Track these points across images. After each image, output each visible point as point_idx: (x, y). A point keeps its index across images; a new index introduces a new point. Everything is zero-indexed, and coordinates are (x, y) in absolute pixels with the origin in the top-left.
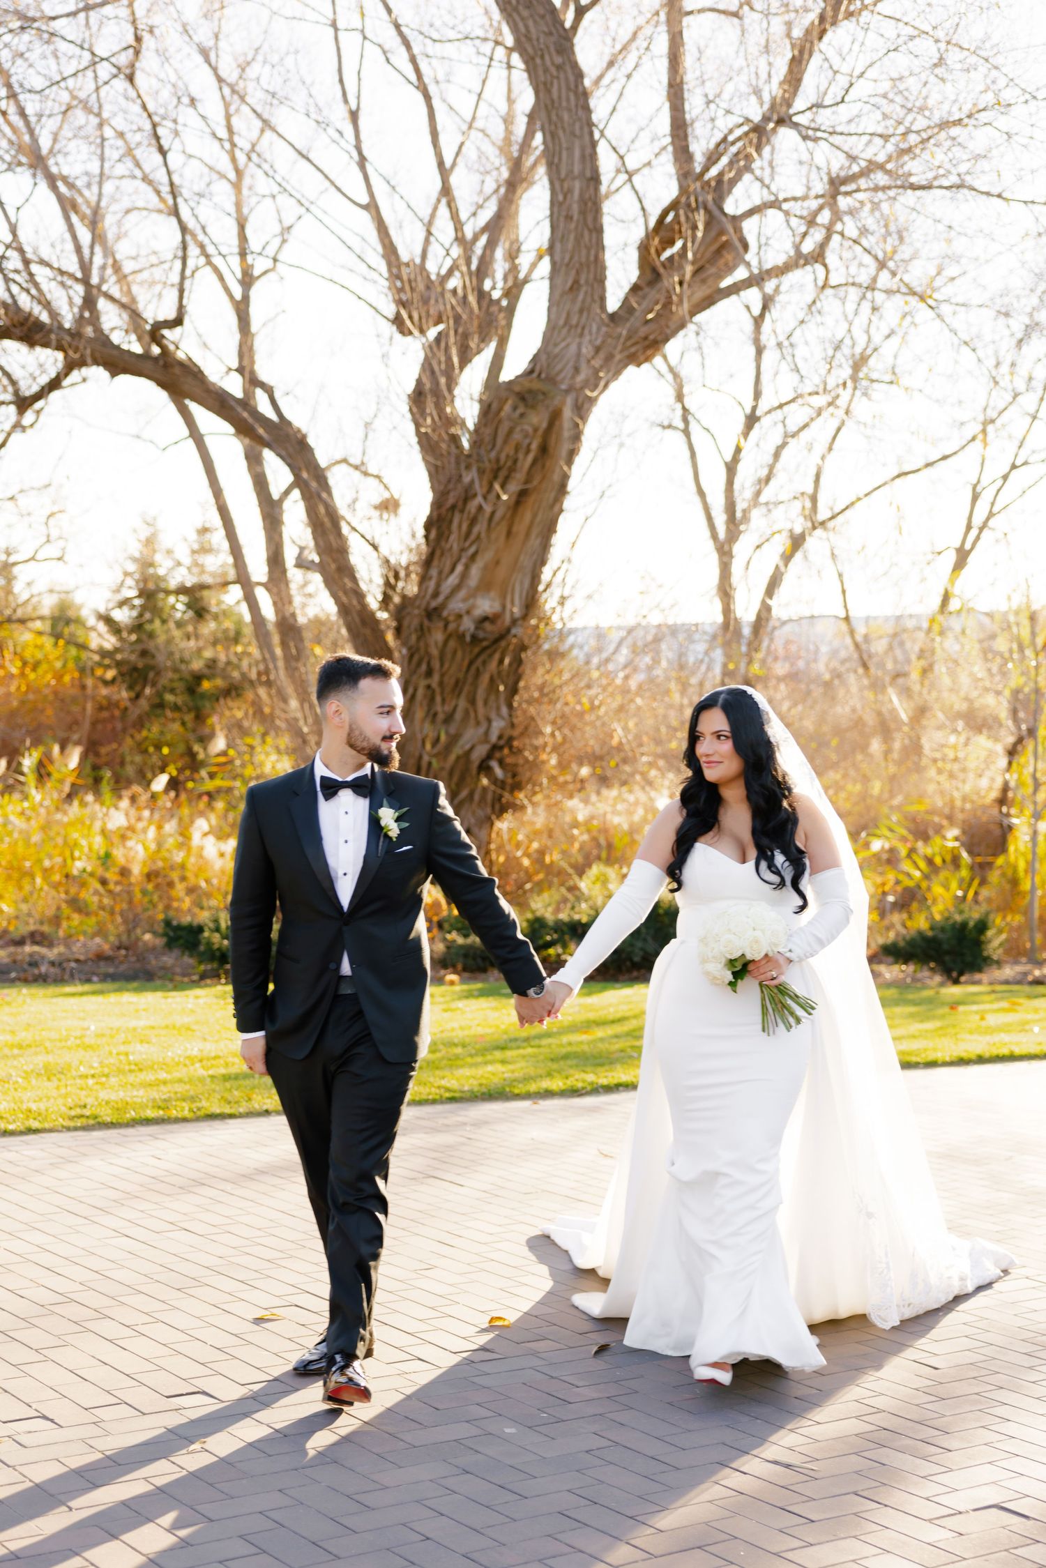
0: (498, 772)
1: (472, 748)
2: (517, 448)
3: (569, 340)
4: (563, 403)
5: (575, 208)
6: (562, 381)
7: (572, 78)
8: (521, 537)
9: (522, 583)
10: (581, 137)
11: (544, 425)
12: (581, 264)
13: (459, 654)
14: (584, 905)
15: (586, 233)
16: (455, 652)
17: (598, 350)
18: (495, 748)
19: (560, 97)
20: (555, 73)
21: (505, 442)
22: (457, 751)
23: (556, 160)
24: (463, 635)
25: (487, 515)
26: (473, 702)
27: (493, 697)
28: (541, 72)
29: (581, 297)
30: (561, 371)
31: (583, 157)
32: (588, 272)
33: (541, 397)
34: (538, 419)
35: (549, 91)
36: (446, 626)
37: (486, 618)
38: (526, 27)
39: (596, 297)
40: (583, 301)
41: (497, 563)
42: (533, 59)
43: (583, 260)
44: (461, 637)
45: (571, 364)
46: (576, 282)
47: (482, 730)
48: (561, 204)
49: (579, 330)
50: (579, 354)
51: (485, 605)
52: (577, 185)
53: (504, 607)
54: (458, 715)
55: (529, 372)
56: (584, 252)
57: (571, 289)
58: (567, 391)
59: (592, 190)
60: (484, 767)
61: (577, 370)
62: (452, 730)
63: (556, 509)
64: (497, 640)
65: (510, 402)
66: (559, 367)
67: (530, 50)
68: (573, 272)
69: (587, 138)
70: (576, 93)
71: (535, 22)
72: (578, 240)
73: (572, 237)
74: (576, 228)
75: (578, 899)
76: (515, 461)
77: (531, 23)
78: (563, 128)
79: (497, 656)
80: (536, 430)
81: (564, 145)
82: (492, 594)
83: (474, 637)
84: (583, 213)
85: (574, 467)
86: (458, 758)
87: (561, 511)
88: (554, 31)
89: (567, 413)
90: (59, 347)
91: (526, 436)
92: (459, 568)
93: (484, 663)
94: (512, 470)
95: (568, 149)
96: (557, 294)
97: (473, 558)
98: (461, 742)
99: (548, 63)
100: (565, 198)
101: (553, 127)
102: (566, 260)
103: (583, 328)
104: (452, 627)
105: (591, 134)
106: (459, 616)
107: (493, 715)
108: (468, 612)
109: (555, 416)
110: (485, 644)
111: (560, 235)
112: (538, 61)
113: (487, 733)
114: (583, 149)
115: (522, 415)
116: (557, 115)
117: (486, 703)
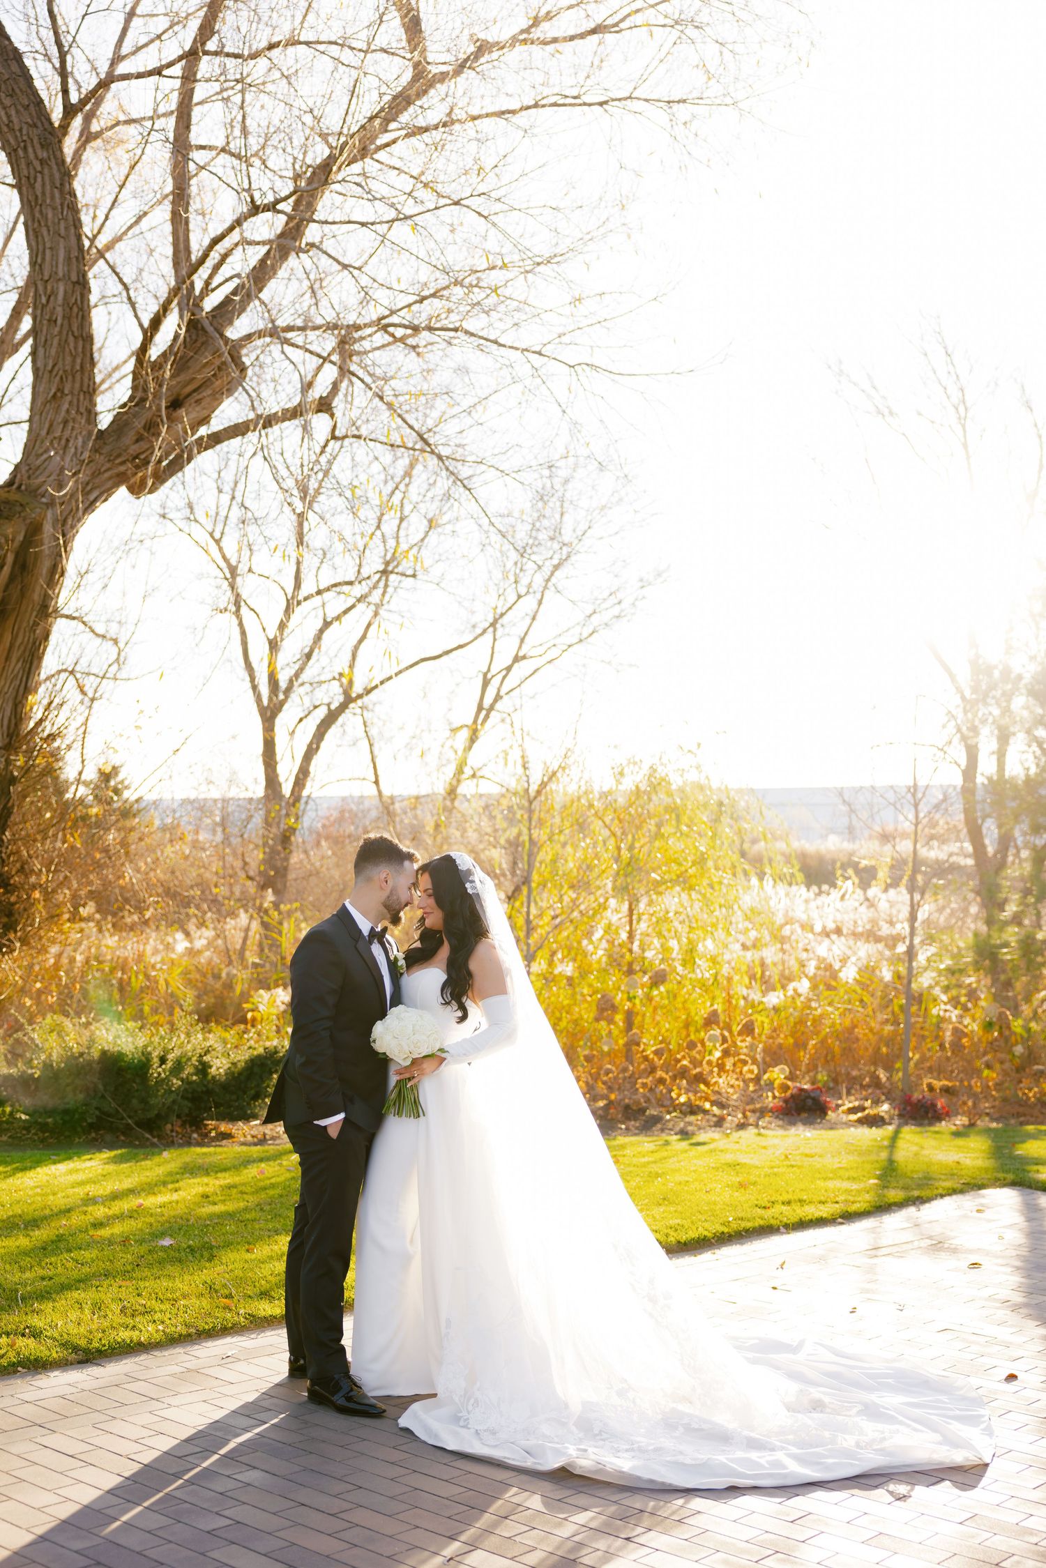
3: (52, 452)
4: (44, 517)
5: (59, 309)
6: (43, 496)
7: (57, 176)
10: (67, 238)
11: (21, 538)
12: (65, 371)
15: (71, 339)
17: (84, 464)
19: (43, 193)
20: (39, 168)
23: (39, 261)
28: (23, 166)
29: (66, 406)
30: (43, 484)
31: (68, 259)
32: (74, 381)
33: (18, 509)
34: (13, 531)
35: (32, 186)
38: (9, 116)
39: (82, 410)
40: (68, 411)
42: (15, 150)
43: (68, 368)
45: (54, 477)
46: (60, 391)
48: (44, 307)
49: (63, 442)
50: (62, 468)
52: (61, 288)
55: (10, 483)
56: (68, 359)
57: (54, 396)
58: (49, 505)
59: (80, 295)
66: (40, 480)
67: (12, 141)
68: (57, 380)
69: (73, 240)
70: (62, 192)
71: (17, 112)
72: (62, 346)
73: (56, 341)
74: (60, 333)
77: (13, 112)
78: (47, 226)
80: (10, 543)
81: (48, 245)
84: (68, 317)
88: (39, 124)
89: (48, 528)
95: (51, 248)
96: (39, 403)
99: (32, 156)
100: (48, 301)
101: (36, 225)
102: (49, 368)
103: (68, 441)
105: (79, 237)
109: (34, 530)
111: (43, 339)
112: (21, 153)
114: (68, 251)
116: (41, 212)
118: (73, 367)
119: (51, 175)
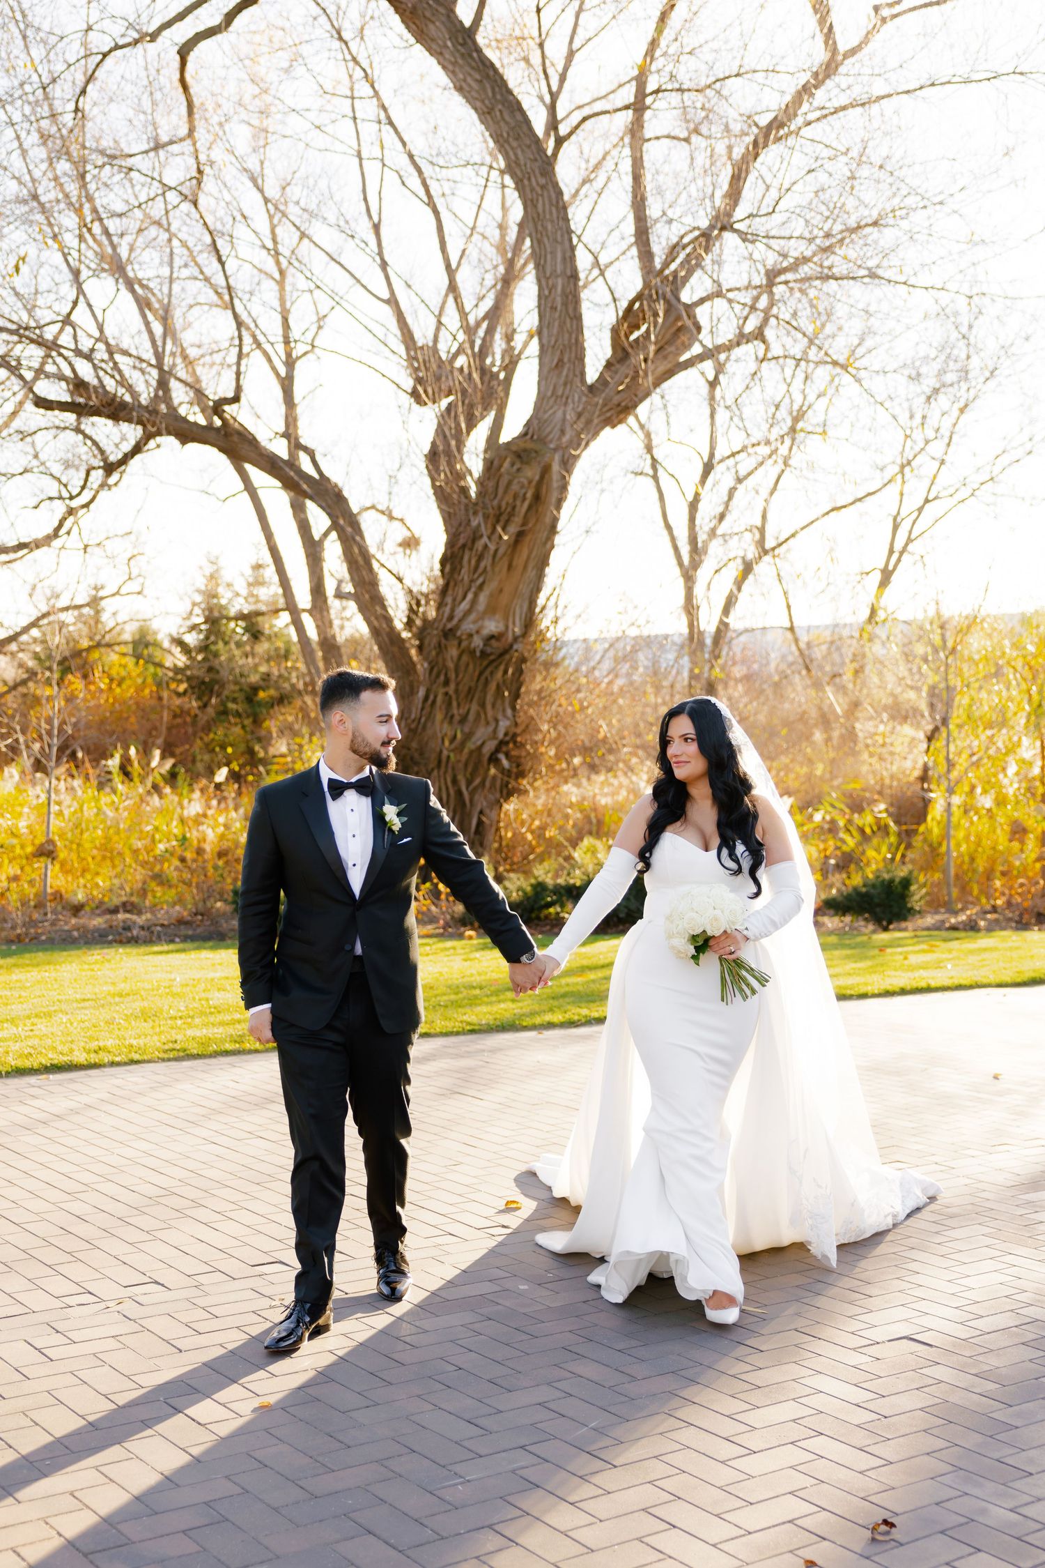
0: (505, 763)
1: (483, 744)
2: (515, 497)
3: (556, 408)
4: (553, 459)
5: (559, 300)
6: (551, 441)
7: (553, 196)
8: (520, 568)
9: (521, 607)
10: (562, 243)
11: (537, 477)
12: (564, 346)
13: (471, 666)
14: (577, 872)
15: (568, 321)
16: (468, 665)
17: (579, 415)
18: (502, 743)
19: (544, 211)
20: (540, 192)
21: (505, 492)
22: (471, 745)
23: (542, 262)
24: (474, 651)
25: (492, 552)
26: (482, 705)
27: (499, 702)
28: (528, 191)
29: (565, 373)
30: (550, 433)
31: (564, 259)
32: (571, 352)
33: (534, 455)
34: (532, 473)
35: (535, 206)
36: (460, 644)
37: (492, 637)
38: (516, 155)
39: (577, 373)
40: (567, 376)
41: (501, 591)
42: (521, 180)
43: (566, 342)
44: (472, 652)
45: (558, 426)
46: (561, 360)
47: (490, 729)
48: (546, 297)
49: (564, 400)
50: (564, 420)
51: (492, 626)
52: (560, 281)
53: (507, 627)
54: (471, 717)
55: (524, 435)
56: (566, 336)
57: (557, 365)
58: (555, 450)
59: (572, 285)
60: (493, 759)
61: (563, 432)
62: (467, 730)
63: (548, 546)
64: (502, 655)
65: (508, 460)
66: (548, 429)
67: (519, 173)
68: (558, 353)
69: (567, 242)
70: (557, 208)
71: (523, 151)
72: (561, 327)
73: (556, 324)
74: (560, 316)
75: (573, 867)
76: (514, 508)
77: (519, 152)
78: (547, 236)
79: (502, 668)
80: (530, 482)
81: (549, 250)
82: (497, 617)
83: (482, 652)
84: (565, 304)
85: (562, 511)
86: (471, 752)
87: (553, 547)
88: (538, 158)
89: (556, 467)
90: (140, 422)
91: (522, 487)
92: (470, 596)
93: (492, 673)
94: (511, 515)
95: (551, 252)
96: (546, 370)
97: (481, 587)
98: (474, 739)
99: (534, 183)
100: (550, 292)
101: (539, 235)
102: (552, 343)
103: (567, 398)
104: (464, 644)
105: (570, 240)
106: (470, 636)
107: (500, 717)
108: (478, 632)
109: (546, 470)
110: (492, 657)
111: (547, 322)
112: (526, 182)
113: (495, 731)
114: (564, 253)
115: (519, 470)
116: (542, 225)
117: (493, 706)
118: (570, 340)
119: (550, 197)
